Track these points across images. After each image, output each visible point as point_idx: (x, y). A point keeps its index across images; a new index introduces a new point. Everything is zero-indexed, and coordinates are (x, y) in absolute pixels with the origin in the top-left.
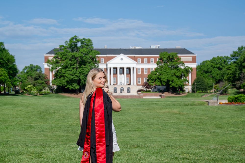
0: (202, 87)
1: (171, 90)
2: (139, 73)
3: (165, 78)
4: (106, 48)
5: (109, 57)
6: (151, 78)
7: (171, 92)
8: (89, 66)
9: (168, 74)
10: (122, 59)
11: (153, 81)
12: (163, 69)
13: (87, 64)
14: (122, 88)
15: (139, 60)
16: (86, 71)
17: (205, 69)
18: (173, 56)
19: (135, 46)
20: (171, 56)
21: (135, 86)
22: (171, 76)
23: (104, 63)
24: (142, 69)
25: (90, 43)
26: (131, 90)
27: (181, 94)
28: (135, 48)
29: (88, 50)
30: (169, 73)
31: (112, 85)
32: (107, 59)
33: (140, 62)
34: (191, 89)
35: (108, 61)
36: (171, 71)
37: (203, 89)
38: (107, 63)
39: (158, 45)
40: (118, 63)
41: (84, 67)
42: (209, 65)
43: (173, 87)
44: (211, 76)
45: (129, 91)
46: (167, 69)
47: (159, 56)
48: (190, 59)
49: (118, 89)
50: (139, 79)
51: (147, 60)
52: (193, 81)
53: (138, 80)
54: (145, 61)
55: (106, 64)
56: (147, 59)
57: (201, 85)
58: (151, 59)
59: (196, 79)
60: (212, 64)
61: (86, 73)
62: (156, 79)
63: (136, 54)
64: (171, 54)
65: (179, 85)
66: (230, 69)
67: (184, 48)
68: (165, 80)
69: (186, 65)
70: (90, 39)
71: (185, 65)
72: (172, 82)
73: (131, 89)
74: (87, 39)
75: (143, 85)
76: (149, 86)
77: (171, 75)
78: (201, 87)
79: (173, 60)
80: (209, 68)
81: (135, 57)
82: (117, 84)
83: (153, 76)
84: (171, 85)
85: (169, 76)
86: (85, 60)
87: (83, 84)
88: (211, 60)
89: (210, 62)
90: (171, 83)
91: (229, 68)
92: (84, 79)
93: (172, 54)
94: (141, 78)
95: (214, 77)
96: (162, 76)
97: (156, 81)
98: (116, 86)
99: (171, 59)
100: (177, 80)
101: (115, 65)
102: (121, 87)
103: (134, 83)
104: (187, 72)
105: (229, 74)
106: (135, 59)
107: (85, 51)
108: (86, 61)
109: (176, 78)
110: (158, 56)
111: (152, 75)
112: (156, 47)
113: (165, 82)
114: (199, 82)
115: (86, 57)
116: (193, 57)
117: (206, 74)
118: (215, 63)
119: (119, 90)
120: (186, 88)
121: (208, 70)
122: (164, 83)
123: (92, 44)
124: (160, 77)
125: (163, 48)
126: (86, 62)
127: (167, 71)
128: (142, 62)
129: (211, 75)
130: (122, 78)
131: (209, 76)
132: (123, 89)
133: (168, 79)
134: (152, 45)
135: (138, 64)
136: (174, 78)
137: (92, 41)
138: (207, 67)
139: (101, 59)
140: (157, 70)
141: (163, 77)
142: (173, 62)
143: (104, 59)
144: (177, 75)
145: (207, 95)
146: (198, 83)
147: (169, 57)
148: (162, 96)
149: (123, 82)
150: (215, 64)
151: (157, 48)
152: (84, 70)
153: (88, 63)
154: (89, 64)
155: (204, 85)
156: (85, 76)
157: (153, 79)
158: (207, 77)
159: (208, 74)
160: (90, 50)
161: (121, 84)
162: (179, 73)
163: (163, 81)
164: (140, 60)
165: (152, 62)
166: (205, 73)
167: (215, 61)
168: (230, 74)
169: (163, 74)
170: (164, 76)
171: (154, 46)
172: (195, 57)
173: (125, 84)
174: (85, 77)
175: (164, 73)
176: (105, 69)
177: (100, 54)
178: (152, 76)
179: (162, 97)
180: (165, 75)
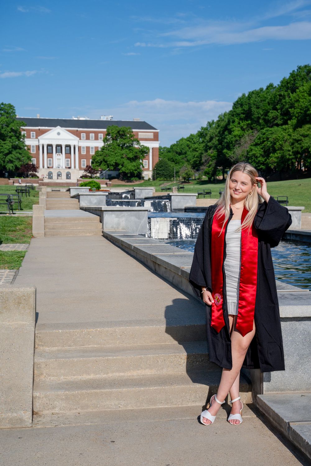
0: (165, 174)
1: (122, 176)
2: (84, 154)
3: (112, 161)
4: (38, 118)
5: (42, 130)
6: (95, 160)
7: (121, 179)
8: (10, 141)
9: (116, 155)
10: (59, 134)
11: (98, 164)
12: (111, 148)
13: (7, 139)
14: (59, 173)
15: (83, 135)
16: (6, 148)
17: (177, 150)
18: (123, 131)
19: (78, 116)
20: (121, 131)
21: (77, 170)
22: (121, 158)
23: (35, 138)
24: (88, 148)
25: (11, 110)
26: (71, 176)
27: (133, 182)
28: (78, 119)
29: (8, 119)
30: (119, 154)
31: (46, 169)
32: (40, 133)
33: (84, 138)
34: (152, 175)
35: (40, 135)
36: (120, 151)
37: (166, 176)
38: (39, 138)
39: (110, 116)
40: (54, 139)
41: (3, 143)
42: (183, 144)
43: (124, 172)
44: (186, 159)
45: (68, 176)
46: (116, 148)
47: (107, 131)
48: (151, 136)
49: (53, 174)
50: (83, 161)
51: (94, 136)
52: (154, 164)
53: (82, 163)
54: (91, 137)
55: (37, 140)
56: (94, 134)
57: (164, 170)
58: (99, 134)
59: (158, 163)
60: (188, 143)
61: (6, 151)
62: (101, 162)
63: (79, 128)
64: (121, 128)
65: (130, 170)
66: (197, 150)
67: (143, 121)
68: (113, 163)
69: (143, 143)
70: (12, 104)
71: (140, 143)
72: (123, 166)
73: (71, 174)
74: (8, 104)
75: (86, 169)
76: (93, 171)
77: (121, 156)
78: (163, 173)
79: (124, 137)
80: (183, 149)
81: (77, 130)
82: (52, 167)
83: (98, 157)
84: (121, 170)
85: (117, 158)
86: (5, 133)
87: (2, 165)
88: (187, 138)
89: (186, 140)
90: (120, 166)
91: (195, 149)
92: (3, 159)
93: (123, 128)
94: (85, 160)
95: (189, 160)
96: (109, 157)
97: (102, 165)
98: (51, 170)
99: (121, 134)
100: (128, 163)
101: (49, 141)
102: (57, 172)
103: (75, 167)
104: (143, 153)
105: (195, 156)
106: (78, 134)
107: (3, 122)
108: (6, 135)
109: (128, 160)
110: (105, 130)
111: (96, 155)
112: (107, 118)
113: (112, 165)
114: (162, 166)
115: (6, 129)
116: (154, 133)
117: (179, 156)
118: (193, 141)
119: (55, 175)
120: (145, 175)
121: (181, 151)
122: (112, 167)
123: (14, 111)
124: (106, 158)
125: (116, 120)
126: (5, 137)
127: (116, 152)
128: (88, 138)
129: (186, 157)
130: (60, 159)
131: (183, 159)
132: (61, 174)
133: (117, 162)
134: (102, 116)
135: (81, 141)
136: (125, 161)
137: (14, 107)
138: (181, 147)
139: (31, 132)
140: (104, 149)
141: (110, 159)
142: (124, 139)
143: (35, 132)
144: (128, 156)
145: (167, 183)
146: (160, 168)
147: (118, 132)
148: (108, 184)
149: (61, 165)
150: (192, 144)
151: (109, 120)
152: (2, 146)
153: (9, 137)
154: (10, 139)
155: (168, 171)
156: (4, 155)
157: (97, 161)
158: (180, 160)
159: (181, 156)
160: (11, 120)
161: (59, 167)
162: (132, 154)
163: (110, 165)
164: (85, 136)
165: (101, 138)
166: (177, 155)
167: (192, 139)
168: (197, 157)
169: (111, 155)
170: (112, 158)
171: (104, 116)
172: (158, 133)
173: (64, 167)
174: (4, 157)
175: (112, 153)
176: (36, 146)
177: (26, 126)
178: (96, 157)
179: (108, 186)
180: (113, 156)
